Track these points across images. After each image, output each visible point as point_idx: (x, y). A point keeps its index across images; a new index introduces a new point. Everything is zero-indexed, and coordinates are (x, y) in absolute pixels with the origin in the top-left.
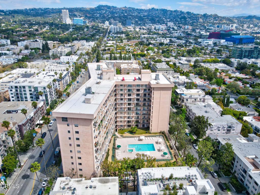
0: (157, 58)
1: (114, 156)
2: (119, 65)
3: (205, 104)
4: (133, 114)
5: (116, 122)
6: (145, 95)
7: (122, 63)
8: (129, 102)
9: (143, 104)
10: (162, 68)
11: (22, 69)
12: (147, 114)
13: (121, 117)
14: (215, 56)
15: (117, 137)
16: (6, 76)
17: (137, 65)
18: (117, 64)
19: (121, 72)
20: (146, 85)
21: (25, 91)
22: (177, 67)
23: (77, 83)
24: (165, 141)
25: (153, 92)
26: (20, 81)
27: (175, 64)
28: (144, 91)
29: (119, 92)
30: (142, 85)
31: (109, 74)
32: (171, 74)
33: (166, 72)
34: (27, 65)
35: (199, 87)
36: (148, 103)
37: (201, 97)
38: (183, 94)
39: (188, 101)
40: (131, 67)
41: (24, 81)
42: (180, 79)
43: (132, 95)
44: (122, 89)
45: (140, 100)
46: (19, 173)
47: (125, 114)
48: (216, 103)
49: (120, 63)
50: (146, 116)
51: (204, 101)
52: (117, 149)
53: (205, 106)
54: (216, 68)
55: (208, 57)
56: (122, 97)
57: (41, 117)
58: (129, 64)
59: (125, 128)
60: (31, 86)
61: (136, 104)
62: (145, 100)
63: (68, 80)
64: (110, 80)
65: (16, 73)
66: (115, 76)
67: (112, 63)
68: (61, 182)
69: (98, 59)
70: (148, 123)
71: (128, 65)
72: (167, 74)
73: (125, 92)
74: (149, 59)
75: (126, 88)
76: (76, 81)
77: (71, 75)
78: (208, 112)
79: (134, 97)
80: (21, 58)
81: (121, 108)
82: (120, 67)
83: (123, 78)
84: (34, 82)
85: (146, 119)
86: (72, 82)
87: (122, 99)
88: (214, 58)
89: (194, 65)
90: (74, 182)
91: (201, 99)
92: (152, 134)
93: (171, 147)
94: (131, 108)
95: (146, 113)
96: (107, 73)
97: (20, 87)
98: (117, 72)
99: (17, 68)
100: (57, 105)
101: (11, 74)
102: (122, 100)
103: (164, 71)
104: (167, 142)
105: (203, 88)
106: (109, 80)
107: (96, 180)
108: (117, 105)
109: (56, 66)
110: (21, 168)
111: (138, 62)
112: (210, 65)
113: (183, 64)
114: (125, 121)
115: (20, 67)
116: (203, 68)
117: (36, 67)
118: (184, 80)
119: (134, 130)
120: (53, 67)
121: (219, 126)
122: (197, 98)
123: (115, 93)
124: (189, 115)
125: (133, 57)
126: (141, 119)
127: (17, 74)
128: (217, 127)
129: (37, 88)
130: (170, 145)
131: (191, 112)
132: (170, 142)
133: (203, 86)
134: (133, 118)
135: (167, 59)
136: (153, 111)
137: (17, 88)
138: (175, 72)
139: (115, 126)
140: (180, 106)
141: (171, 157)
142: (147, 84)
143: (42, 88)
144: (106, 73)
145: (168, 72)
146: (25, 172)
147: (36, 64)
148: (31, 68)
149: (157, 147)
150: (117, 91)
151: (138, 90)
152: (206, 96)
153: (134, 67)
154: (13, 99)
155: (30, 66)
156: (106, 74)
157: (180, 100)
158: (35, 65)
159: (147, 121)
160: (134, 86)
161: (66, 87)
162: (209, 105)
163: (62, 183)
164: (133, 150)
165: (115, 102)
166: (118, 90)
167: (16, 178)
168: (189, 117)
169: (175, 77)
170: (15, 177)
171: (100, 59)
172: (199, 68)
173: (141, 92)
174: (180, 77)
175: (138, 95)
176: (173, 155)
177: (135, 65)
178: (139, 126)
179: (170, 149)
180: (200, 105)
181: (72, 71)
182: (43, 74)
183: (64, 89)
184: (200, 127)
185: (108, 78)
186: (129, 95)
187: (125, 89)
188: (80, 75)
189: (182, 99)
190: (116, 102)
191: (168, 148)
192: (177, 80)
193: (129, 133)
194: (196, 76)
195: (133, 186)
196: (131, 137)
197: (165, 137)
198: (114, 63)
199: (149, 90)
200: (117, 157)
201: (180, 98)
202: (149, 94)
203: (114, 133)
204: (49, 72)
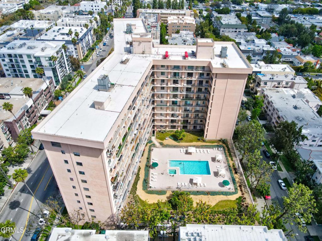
0: (223, 5)
1: (146, 181)
2: (165, 17)
3: (294, 91)
4: (181, 111)
5: (153, 121)
6: (201, 83)
7: (170, 14)
8: (175, 92)
9: (197, 97)
10: (230, 24)
11: (27, 22)
12: (201, 112)
13: (161, 114)
14: (311, 3)
15: (154, 145)
16: (3, 34)
17: (192, 18)
18: (162, 16)
19: (168, 29)
20: (204, 67)
21: (22, 61)
22: (253, 21)
23: (104, 45)
24: (226, 156)
25: (215, 80)
26: (15, 44)
27: (249, 17)
28: (200, 76)
29: (158, 77)
30: (197, 67)
31: (143, 44)
32: (242, 34)
33: (234, 30)
34: (33, 15)
35: (285, 58)
36: (204, 95)
37: (289, 79)
38: (260, 72)
39: (266, 85)
40: (182, 22)
41: (21, 46)
42: (256, 45)
43: (179, 82)
44: (164, 72)
45: (192, 89)
46: (9, 198)
47: (168, 111)
48: (312, 90)
49: (167, 14)
50: (200, 115)
51: (292, 87)
52: (152, 169)
53: (294, 97)
54: (313, 25)
55: (301, 3)
56: (164, 85)
57: (47, 104)
58: (181, 17)
59: (167, 129)
60: (30, 55)
61: (185, 97)
62: (200, 90)
63: (91, 41)
64: (144, 55)
65: (18, 28)
66: (153, 46)
67: (155, 14)
68: (60, 235)
69: (136, 6)
70: (202, 124)
71: (179, 18)
72: (235, 34)
73: (168, 78)
74: (210, 6)
75: (170, 71)
76: (102, 42)
77: (94, 33)
78: (300, 108)
79: (182, 85)
80: (28, 2)
81: (161, 102)
82: (167, 20)
83: (167, 52)
84: (35, 47)
85: (200, 119)
86: (96, 45)
87: (163, 88)
88: (310, 6)
89: (278, 18)
90: (79, 236)
91: (288, 83)
92: (207, 142)
93: (235, 169)
94: (177, 101)
95: (201, 110)
96: (140, 43)
97: (16, 56)
98: (162, 30)
99: (21, 19)
100: (73, 82)
101: (10, 29)
102: (164, 82)
103: (233, 28)
104: (229, 159)
105: (290, 60)
106: (142, 55)
107: (113, 235)
108: (155, 97)
109: (74, 17)
110: (12, 190)
111: (193, 13)
112: (304, 18)
113: (262, 17)
114: (167, 120)
115: (25, 18)
116: (294, 25)
117: (46, 19)
118: (263, 47)
119: (180, 135)
120: (69, 20)
121: (316, 135)
122: (282, 81)
123: (152, 78)
124: (265, 108)
125: (187, 3)
126: (192, 117)
127: (18, 30)
128: (312, 136)
129: (40, 59)
130: (234, 166)
131: (271, 106)
132: (234, 158)
133: (292, 56)
134: (180, 117)
135: (238, 8)
136: (213, 103)
137: (12, 57)
138: (248, 32)
139: (152, 126)
140: (252, 92)
141: (234, 188)
142: (205, 65)
143: (47, 59)
144: (138, 43)
145: (238, 30)
146: (18, 198)
147: (45, 13)
148: (39, 20)
149: (213, 167)
150: (155, 76)
151: (190, 75)
152: (296, 77)
153: (188, 22)
154: (9, 72)
155: (38, 17)
156: (139, 45)
157: (253, 82)
158: (45, 15)
159: (201, 121)
160: (184, 69)
161: (87, 53)
162: (301, 95)
163: (59, 237)
164: (176, 170)
165: (152, 93)
166: (158, 74)
167: (4, 206)
168: (266, 112)
169: (249, 41)
170: (3, 204)
171: (138, 7)
172: (287, 25)
173: (195, 78)
174: (257, 41)
175: (189, 82)
176: (238, 185)
177: (189, 18)
178: (188, 128)
179: (233, 173)
180: (286, 93)
181: (96, 27)
182: (54, 31)
183: (83, 56)
184: (286, 141)
185: (142, 52)
186: (175, 82)
187: (168, 72)
188: (108, 32)
189: (257, 81)
190: (154, 92)
191: (231, 171)
192: (251, 47)
193: (172, 138)
194: (281, 37)
195: (173, 234)
196: (175, 147)
197: (226, 149)
198: (158, 13)
199: (208, 75)
200: (150, 182)
201: (253, 79)
202: (207, 82)
203: (150, 137)
204: (63, 28)
